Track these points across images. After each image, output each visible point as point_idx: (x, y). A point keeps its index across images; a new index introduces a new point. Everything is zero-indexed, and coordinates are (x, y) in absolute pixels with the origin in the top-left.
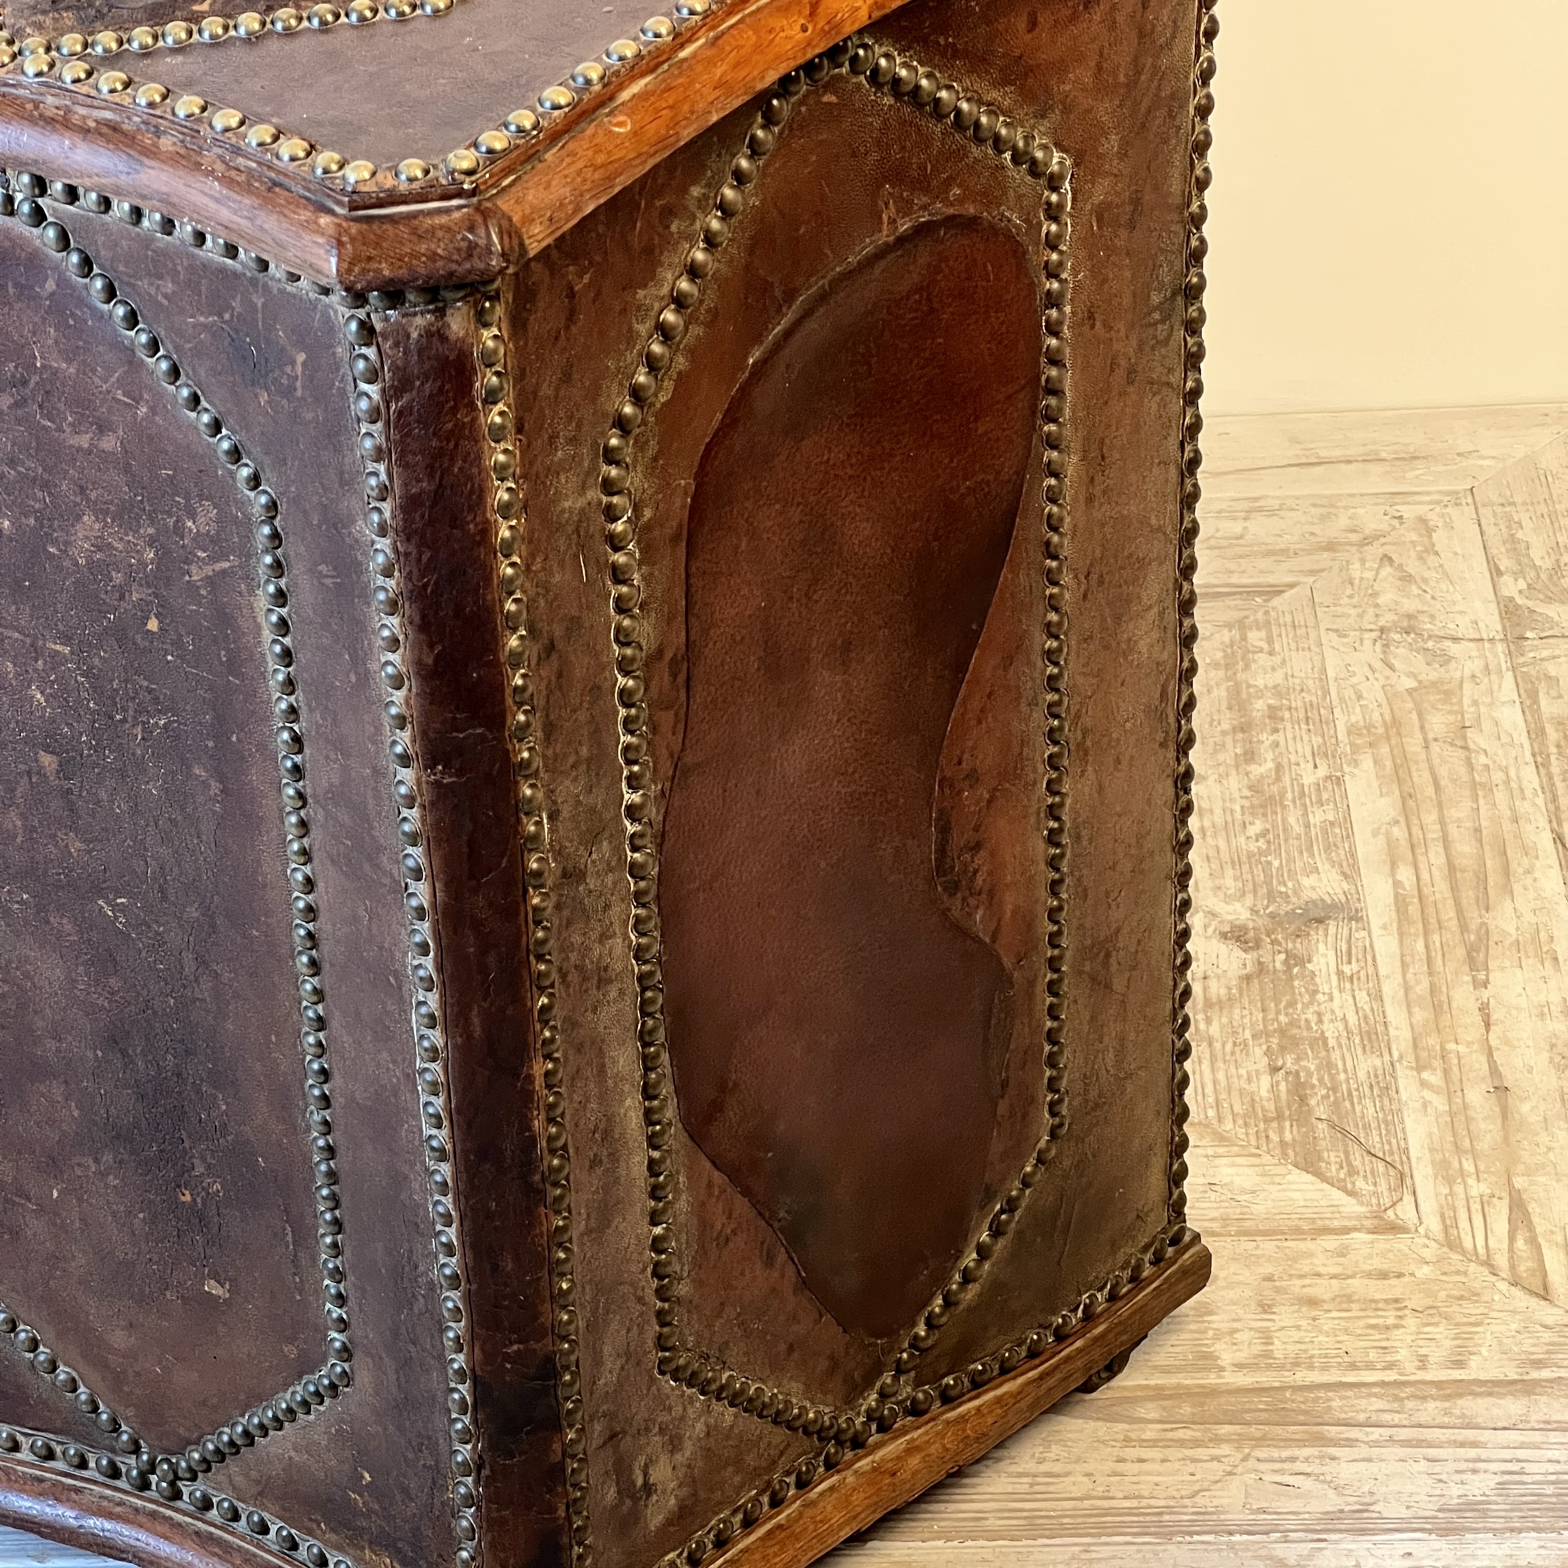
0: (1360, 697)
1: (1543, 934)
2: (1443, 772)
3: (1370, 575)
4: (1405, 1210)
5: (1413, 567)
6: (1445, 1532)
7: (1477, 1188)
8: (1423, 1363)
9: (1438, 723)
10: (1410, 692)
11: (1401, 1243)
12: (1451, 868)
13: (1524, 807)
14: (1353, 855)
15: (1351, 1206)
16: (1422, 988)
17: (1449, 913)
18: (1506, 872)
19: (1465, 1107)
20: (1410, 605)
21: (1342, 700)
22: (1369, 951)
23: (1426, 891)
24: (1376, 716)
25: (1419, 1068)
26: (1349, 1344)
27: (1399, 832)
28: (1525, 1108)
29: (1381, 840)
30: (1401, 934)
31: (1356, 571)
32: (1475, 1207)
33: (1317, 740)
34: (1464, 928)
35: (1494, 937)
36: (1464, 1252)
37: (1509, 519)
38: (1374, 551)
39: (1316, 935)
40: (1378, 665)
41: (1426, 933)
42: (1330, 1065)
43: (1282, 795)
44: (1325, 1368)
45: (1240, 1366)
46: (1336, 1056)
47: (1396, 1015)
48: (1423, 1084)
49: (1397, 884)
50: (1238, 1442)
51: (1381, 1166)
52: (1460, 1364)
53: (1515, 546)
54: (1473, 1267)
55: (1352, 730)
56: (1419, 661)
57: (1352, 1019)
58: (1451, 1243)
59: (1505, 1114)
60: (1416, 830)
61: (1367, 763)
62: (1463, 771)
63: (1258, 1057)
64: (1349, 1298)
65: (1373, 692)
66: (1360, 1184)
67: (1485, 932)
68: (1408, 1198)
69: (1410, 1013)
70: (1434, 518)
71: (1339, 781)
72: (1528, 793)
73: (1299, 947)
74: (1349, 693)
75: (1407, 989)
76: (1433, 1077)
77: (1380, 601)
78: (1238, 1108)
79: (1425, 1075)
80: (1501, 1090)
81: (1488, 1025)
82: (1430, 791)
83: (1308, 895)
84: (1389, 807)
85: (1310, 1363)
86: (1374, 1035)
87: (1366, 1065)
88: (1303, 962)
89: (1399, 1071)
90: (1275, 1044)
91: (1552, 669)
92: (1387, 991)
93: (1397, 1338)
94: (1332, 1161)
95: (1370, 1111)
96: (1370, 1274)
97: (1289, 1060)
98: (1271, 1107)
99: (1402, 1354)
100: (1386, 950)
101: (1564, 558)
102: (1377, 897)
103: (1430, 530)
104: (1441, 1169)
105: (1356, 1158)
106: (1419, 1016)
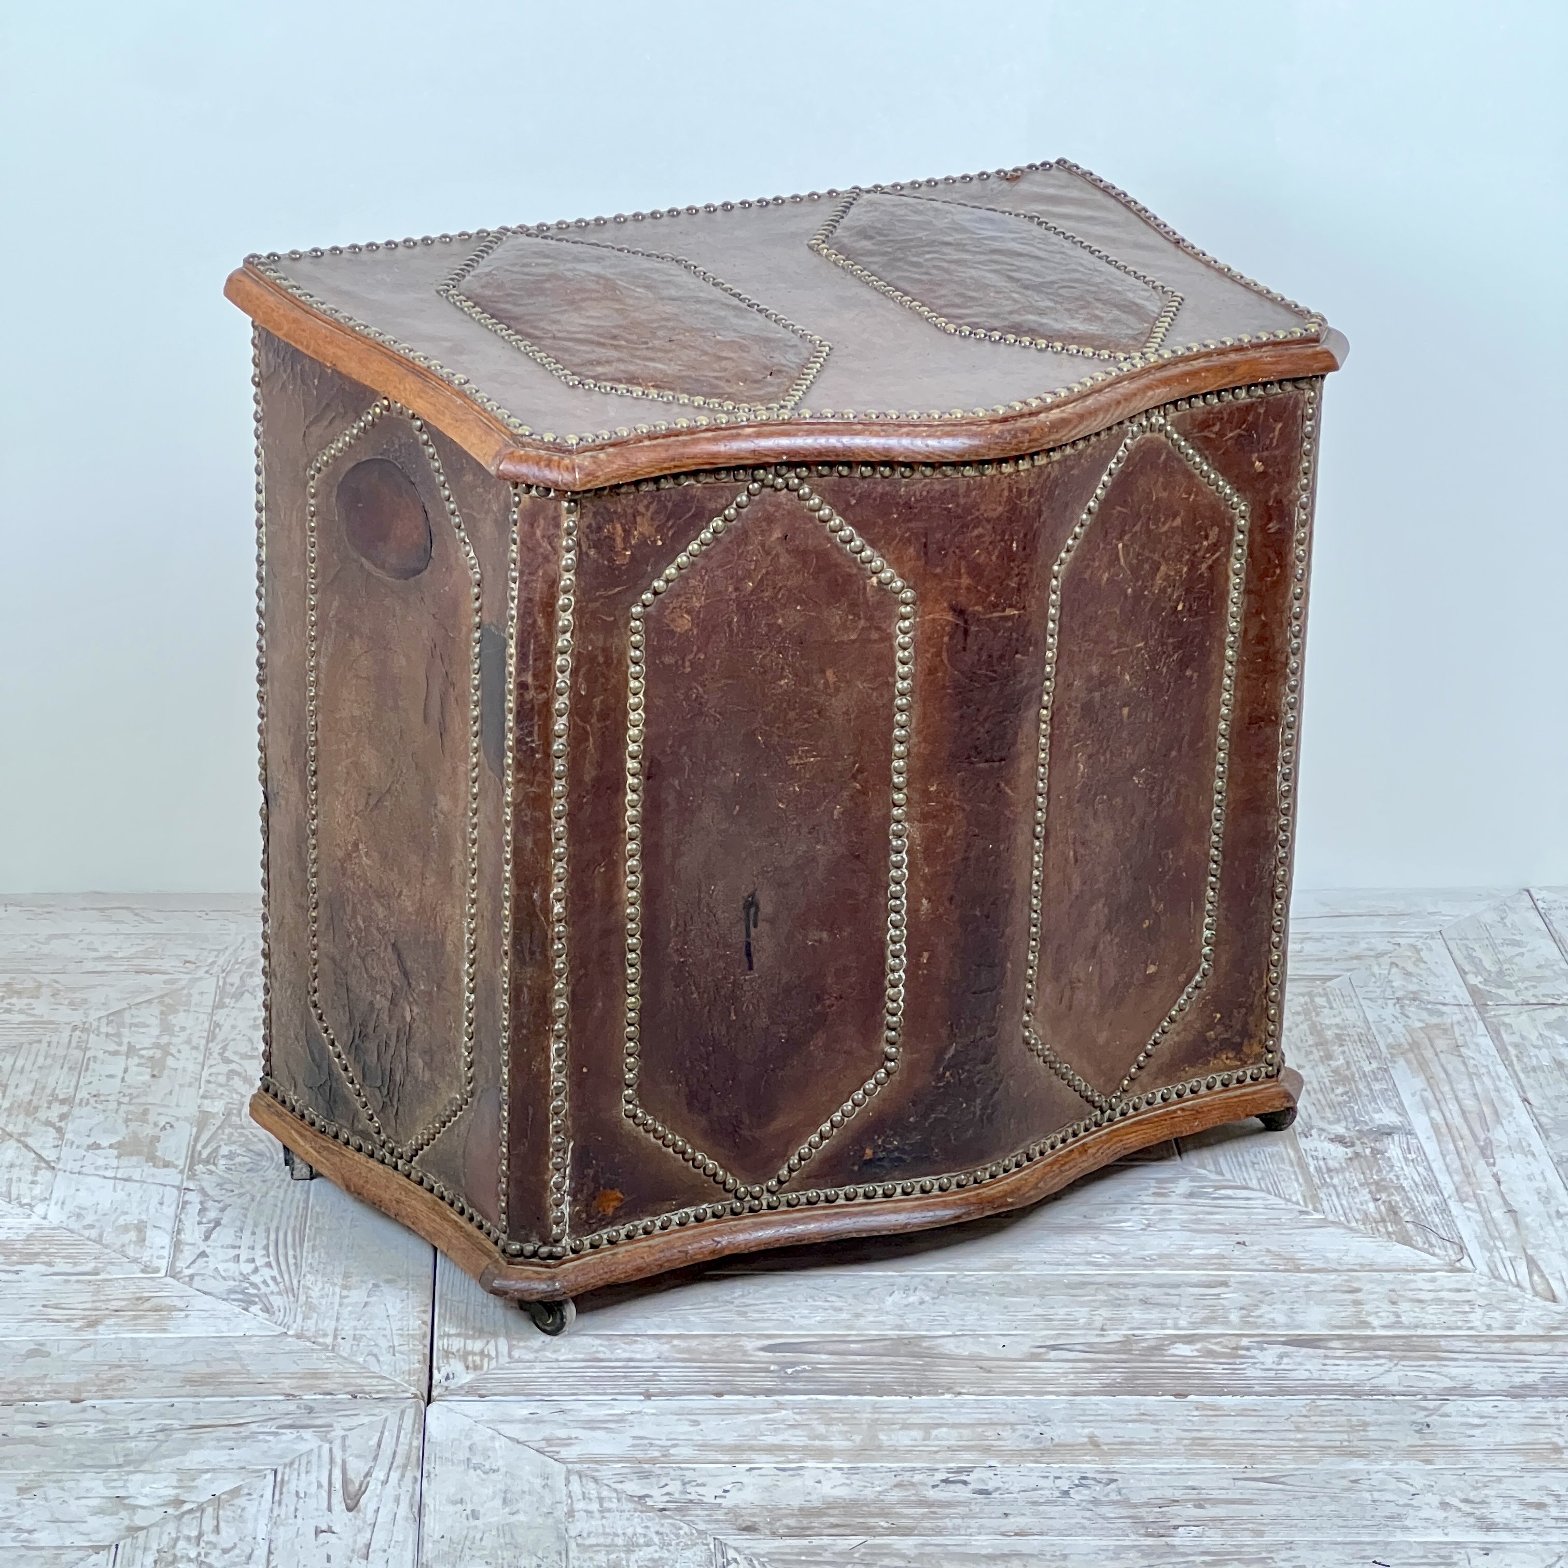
0: (1390, 1031)
1: (1524, 1144)
2: (1449, 1068)
3: (1384, 972)
4: (1466, 1262)
5: (1411, 968)
7: (1506, 1254)
8: (1490, 1327)
9: (1442, 1044)
10: (1421, 1028)
11: (1466, 1277)
12: (1463, 1112)
13: (1501, 1084)
14: (1401, 1103)
15: (1434, 1260)
16: (1457, 1165)
17: (1465, 1131)
18: (1497, 1114)
19: (1492, 1218)
20: (1412, 988)
21: (1380, 1033)
22: (1420, 1149)
23: (1450, 1121)
24: (1403, 1040)
25: (1462, 1201)
26: (1445, 1319)
27: (1428, 1095)
28: (1528, 1220)
29: (1418, 1098)
30: (1439, 1141)
31: (1376, 970)
32: (1507, 1263)
33: (1369, 1051)
34: (1476, 1139)
35: (1495, 1143)
36: (1504, 1281)
37: (1466, 947)
38: (1385, 960)
39: (1387, 1141)
40: (1398, 1015)
41: (1454, 1142)
42: (1409, 1199)
43: (1353, 1076)
44: (1433, 1328)
45: (1384, 1327)
46: (1411, 1195)
47: (1443, 1179)
48: (1466, 1208)
49: (1432, 1120)
50: (1390, 1358)
51: (1448, 1244)
52: (1512, 1328)
53: (1471, 959)
54: (1511, 1288)
55: (1389, 1046)
56: (1424, 1014)
57: (1418, 1179)
58: (1496, 1277)
59: (1516, 1223)
60: (1438, 1094)
61: (1401, 1062)
62: (1461, 1067)
63: (1365, 1194)
64: (1441, 1300)
65: (1398, 1028)
66: (1437, 1251)
67: (1489, 1142)
68: (1466, 1257)
69: (1451, 1177)
70: (1419, 945)
71: (1386, 1070)
72: (1503, 1078)
73: (1378, 1145)
74: (1384, 1029)
75: (1447, 1167)
76: (1472, 1205)
77: (1394, 985)
78: (1358, 1216)
79: (1466, 1204)
80: (1512, 1211)
81: (1499, 1183)
82: (1443, 1075)
83: (1378, 1122)
84: (1419, 1083)
85: (1424, 1327)
86: (1432, 1186)
87: (1430, 1200)
88: (1382, 1153)
89: (1449, 1201)
90: (1373, 1188)
91: (1507, 1020)
92: (1435, 1166)
93: (1471, 1317)
94: (1419, 1240)
95: (1437, 1220)
96: (1450, 1290)
97: (1384, 1196)
98: (1377, 1217)
99: (1477, 1324)
100: (1431, 1148)
101: (1505, 966)
102: (1421, 1123)
103: (1418, 951)
104: (1484, 1246)
105: (1433, 1239)
106: (1456, 1178)
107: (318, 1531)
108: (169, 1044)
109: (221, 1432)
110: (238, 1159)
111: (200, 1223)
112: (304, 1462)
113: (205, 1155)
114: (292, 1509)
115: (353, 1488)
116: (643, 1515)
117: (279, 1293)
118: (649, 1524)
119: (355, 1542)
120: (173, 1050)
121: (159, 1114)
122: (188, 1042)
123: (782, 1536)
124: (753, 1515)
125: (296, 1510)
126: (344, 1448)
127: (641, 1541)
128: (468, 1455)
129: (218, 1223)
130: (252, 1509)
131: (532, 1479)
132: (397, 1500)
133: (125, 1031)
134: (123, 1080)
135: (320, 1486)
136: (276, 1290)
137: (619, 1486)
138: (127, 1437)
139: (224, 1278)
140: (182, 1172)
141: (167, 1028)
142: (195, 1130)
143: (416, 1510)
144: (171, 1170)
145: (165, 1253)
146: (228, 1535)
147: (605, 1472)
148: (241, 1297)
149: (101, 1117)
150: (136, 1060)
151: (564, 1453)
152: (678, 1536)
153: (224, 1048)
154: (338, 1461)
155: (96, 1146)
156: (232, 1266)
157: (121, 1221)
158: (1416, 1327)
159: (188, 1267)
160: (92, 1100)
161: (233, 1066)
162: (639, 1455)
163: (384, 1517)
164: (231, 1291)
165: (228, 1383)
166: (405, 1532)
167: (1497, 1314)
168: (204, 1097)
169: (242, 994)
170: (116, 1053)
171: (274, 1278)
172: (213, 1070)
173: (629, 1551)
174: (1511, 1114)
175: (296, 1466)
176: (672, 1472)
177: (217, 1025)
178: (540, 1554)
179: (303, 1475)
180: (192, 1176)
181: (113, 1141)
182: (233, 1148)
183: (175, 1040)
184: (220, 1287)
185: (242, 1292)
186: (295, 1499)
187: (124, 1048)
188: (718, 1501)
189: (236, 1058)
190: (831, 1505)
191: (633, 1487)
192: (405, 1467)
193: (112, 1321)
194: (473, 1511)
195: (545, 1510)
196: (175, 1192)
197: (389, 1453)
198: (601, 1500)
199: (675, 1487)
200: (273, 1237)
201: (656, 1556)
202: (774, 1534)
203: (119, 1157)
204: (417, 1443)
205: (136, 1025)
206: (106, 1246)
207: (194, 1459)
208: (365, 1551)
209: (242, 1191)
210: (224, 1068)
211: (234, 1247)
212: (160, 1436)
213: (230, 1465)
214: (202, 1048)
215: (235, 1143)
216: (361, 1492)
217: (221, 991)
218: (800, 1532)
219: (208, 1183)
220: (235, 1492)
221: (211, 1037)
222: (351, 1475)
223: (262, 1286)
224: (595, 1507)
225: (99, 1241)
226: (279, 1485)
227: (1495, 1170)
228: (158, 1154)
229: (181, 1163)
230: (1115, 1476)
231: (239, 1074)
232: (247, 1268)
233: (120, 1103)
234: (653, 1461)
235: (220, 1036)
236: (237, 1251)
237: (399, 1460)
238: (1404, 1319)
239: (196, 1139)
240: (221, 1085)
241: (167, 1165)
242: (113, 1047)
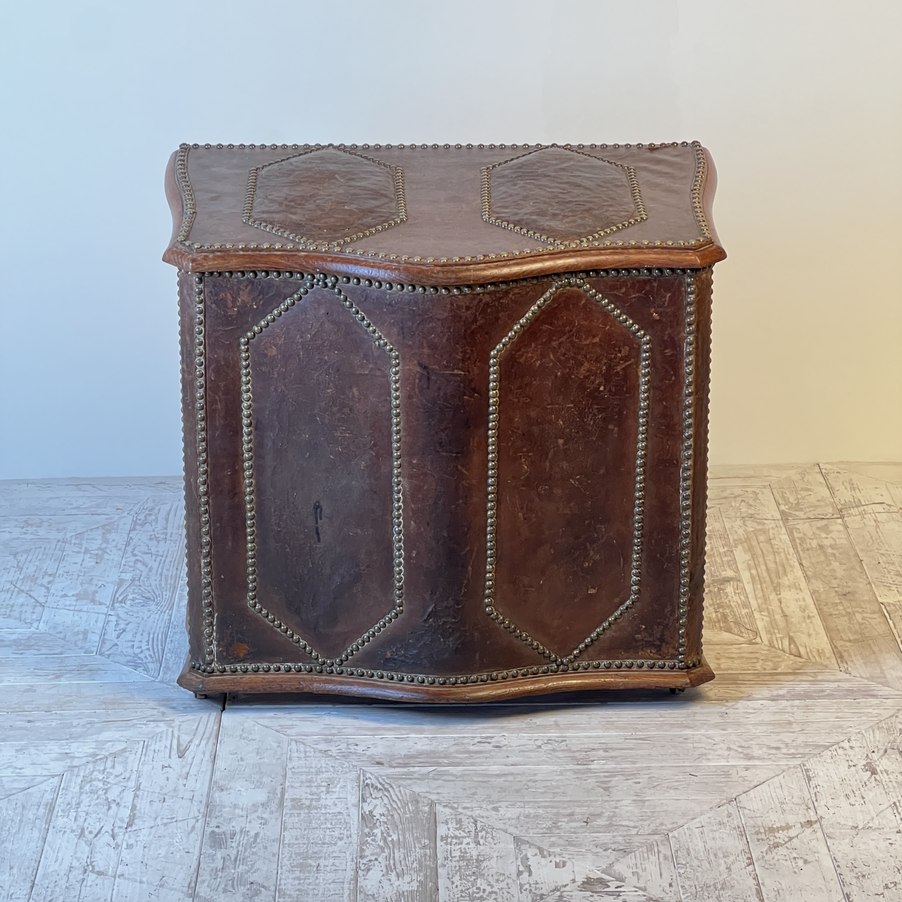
0: (736, 533)
1: (797, 584)
2: (764, 550)
3: (738, 505)
4: (758, 640)
5: (751, 502)
6: (772, 700)
7: (779, 636)
8: (765, 669)
9: (762, 538)
10: (752, 531)
11: (757, 646)
12: (768, 570)
13: (790, 557)
14: (737, 567)
15: (742, 639)
16: (760, 595)
17: (768, 579)
18: (785, 570)
19: (775, 620)
20: (750, 512)
21: (731, 534)
22: (743, 588)
23: (760, 575)
24: (742, 537)
25: (760, 611)
26: (743, 666)
27: (751, 562)
28: (793, 620)
29: (746, 564)
30: (753, 584)
31: (733, 504)
32: (778, 639)
34: (772, 582)
35: (782, 585)
36: (776, 648)
37: (782, 492)
38: (740, 499)
39: (727, 584)
40: (742, 525)
41: (761, 584)
42: (733, 611)
43: (714, 554)
44: (736, 670)
46: (735, 609)
47: (752, 601)
48: (762, 615)
49: (751, 574)
51: (750, 632)
52: (776, 669)
53: (783, 498)
54: (778, 651)
55: (735, 540)
56: (755, 524)
57: (739, 602)
58: (771, 645)
59: (787, 621)
60: (757, 562)
61: (740, 547)
62: (770, 549)
64: (743, 657)
65: (741, 532)
66: (744, 635)
67: (779, 584)
68: (758, 638)
69: (757, 600)
70: (758, 491)
71: (732, 551)
72: (791, 554)
73: (722, 587)
74: (733, 532)
75: (756, 595)
76: (765, 614)
77: (742, 510)
79: (762, 613)
80: (785, 616)
81: (781, 603)
82: (760, 553)
83: (723, 576)
84: (747, 557)
85: (732, 669)
86: (746, 605)
87: (744, 611)
88: (723, 590)
89: (754, 612)
90: (716, 606)
91: (797, 526)
92: (749, 596)
93: (757, 664)
94: (736, 630)
95: (746, 620)
96: (748, 653)
97: (721, 610)
98: (716, 620)
99: (759, 668)
100: (749, 588)
101: (800, 501)
102: (745, 576)
103: (757, 494)
104: (768, 632)
105: (743, 630)
106: (759, 601)
107: (163, 767)
108: (106, 548)
109: (118, 724)
110: (137, 601)
111: (115, 630)
112: (159, 736)
113: (120, 599)
114: (151, 757)
115: (182, 748)
116: (326, 759)
117: (153, 662)
118: (329, 763)
119: (181, 771)
120: (108, 551)
121: (99, 580)
122: (116, 547)
123: (394, 767)
124: (381, 758)
125: (153, 757)
126: (179, 730)
127: (324, 770)
128: (241, 733)
129: (124, 631)
130: (132, 757)
131: (273, 743)
132: (204, 753)
133: (84, 542)
134: (81, 565)
135: (166, 747)
136: (151, 660)
137: (315, 746)
138: (72, 726)
139: (126, 656)
140: (108, 607)
141: (106, 541)
142: (116, 587)
143: (213, 757)
144: (103, 607)
145: (96, 644)
146: (119, 769)
147: (309, 740)
148: (133, 664)
149: (69, 582)
150: (89, 555)
151: (289, 732)
152: (342, 768)
153: (134, 549)
154: (176, 736)
155: (65, 596)
156: (130, 650)
157: (76, 630)
158: (728, 669)
159: (108, 650)
160: (65, 575)
161: (137, 558)
162: (327, 732)
163: (197, 761)
164: (128, 661)
165: (124, 703)
166: (206, 767)
167: (769, 663)
168: (121, 572)
169: (145, 524)
170: (78, 552)
171: (150, 656)
172: (127, 560)
173: (317, 774)
174: (792, 571)
175: (155, 738)
176: (342, 740)
177: (131, 538)
178: (273, 776)
179: (158, 742)
180: (113, 609)
181: (74, 593)
182: (135, 596)
183: (109, 546)
184: (124, 659)
185: (134, 662)
186: (153, 752)
187: (83, 550)
188: (364, 752)
189: (140, 554)
190: (421, 754)
191: (323, 746)
192: (209, 738)
193: (68, 675)
194: (241, 758)
195: (278, 757)
196: (104, 616)
197: (202, 732)
198: (305, 752)
199: (343, 746)
200: (151, 636)
201: (331, 777)
202: (391, 766)
203: (77, 600)
204: (216, 728)
205: (90, 539)
206: (68, 641)
207: (105, 735)
208: (186, 775)
209: (138, 615)
210: (133, 559)
211: (132, 641)
212: (88, 726)
213: (122, 739)
214: (123, 550)
215: (136, 593)
216: (186, 749)
217: (135, 522)
218: (405, 765)
219: (121, 612)
220: (124, 750)
221: (127, 544)
222: (182, 742)
223: (144, 659)
224: (303, 755)
225: (64, 639)
226: (145, 747)
227: (779, 597)
228: (97, 599)
229: (108, 603)
230: (565, 739)
231: (140, 561)
232: (137, 651)
233: (79, 576)
234: (334, 735)
235: (133, 543)
236: (133, 643)
237: (207, 735)
238: (722, 666)
239: (117, 592)
240: (131, 567)
241: (100, 604)
242: (77, 549)
